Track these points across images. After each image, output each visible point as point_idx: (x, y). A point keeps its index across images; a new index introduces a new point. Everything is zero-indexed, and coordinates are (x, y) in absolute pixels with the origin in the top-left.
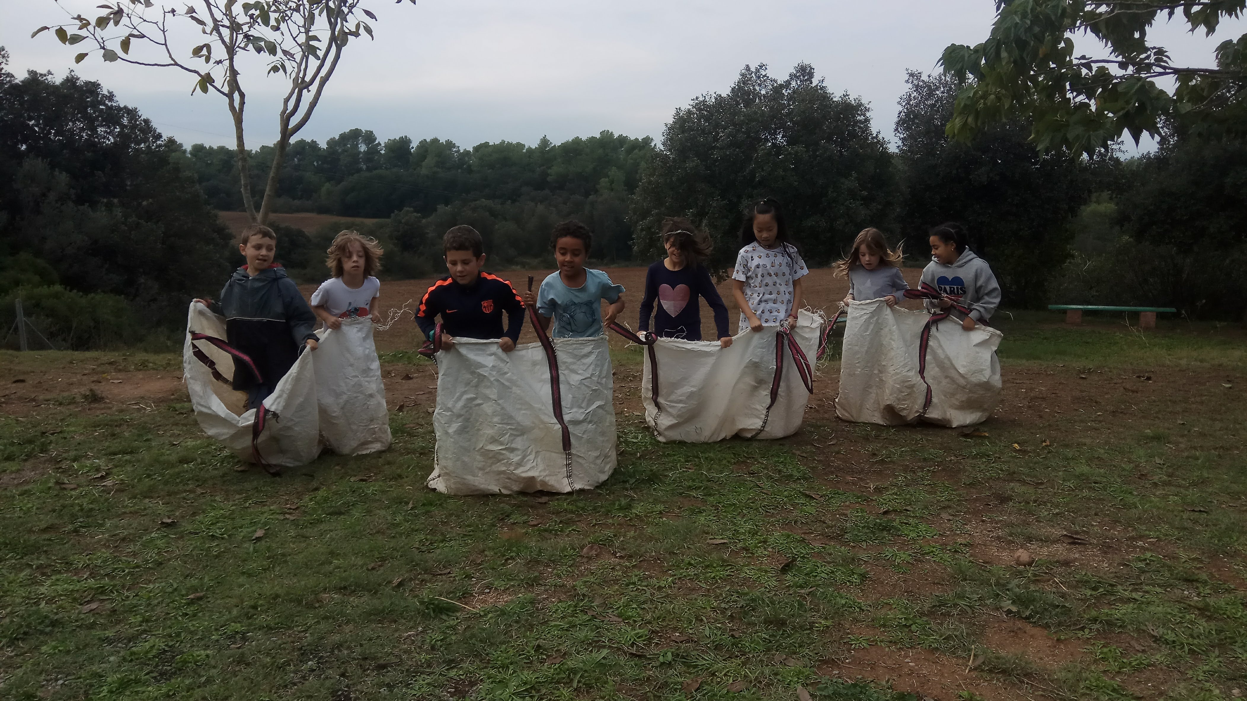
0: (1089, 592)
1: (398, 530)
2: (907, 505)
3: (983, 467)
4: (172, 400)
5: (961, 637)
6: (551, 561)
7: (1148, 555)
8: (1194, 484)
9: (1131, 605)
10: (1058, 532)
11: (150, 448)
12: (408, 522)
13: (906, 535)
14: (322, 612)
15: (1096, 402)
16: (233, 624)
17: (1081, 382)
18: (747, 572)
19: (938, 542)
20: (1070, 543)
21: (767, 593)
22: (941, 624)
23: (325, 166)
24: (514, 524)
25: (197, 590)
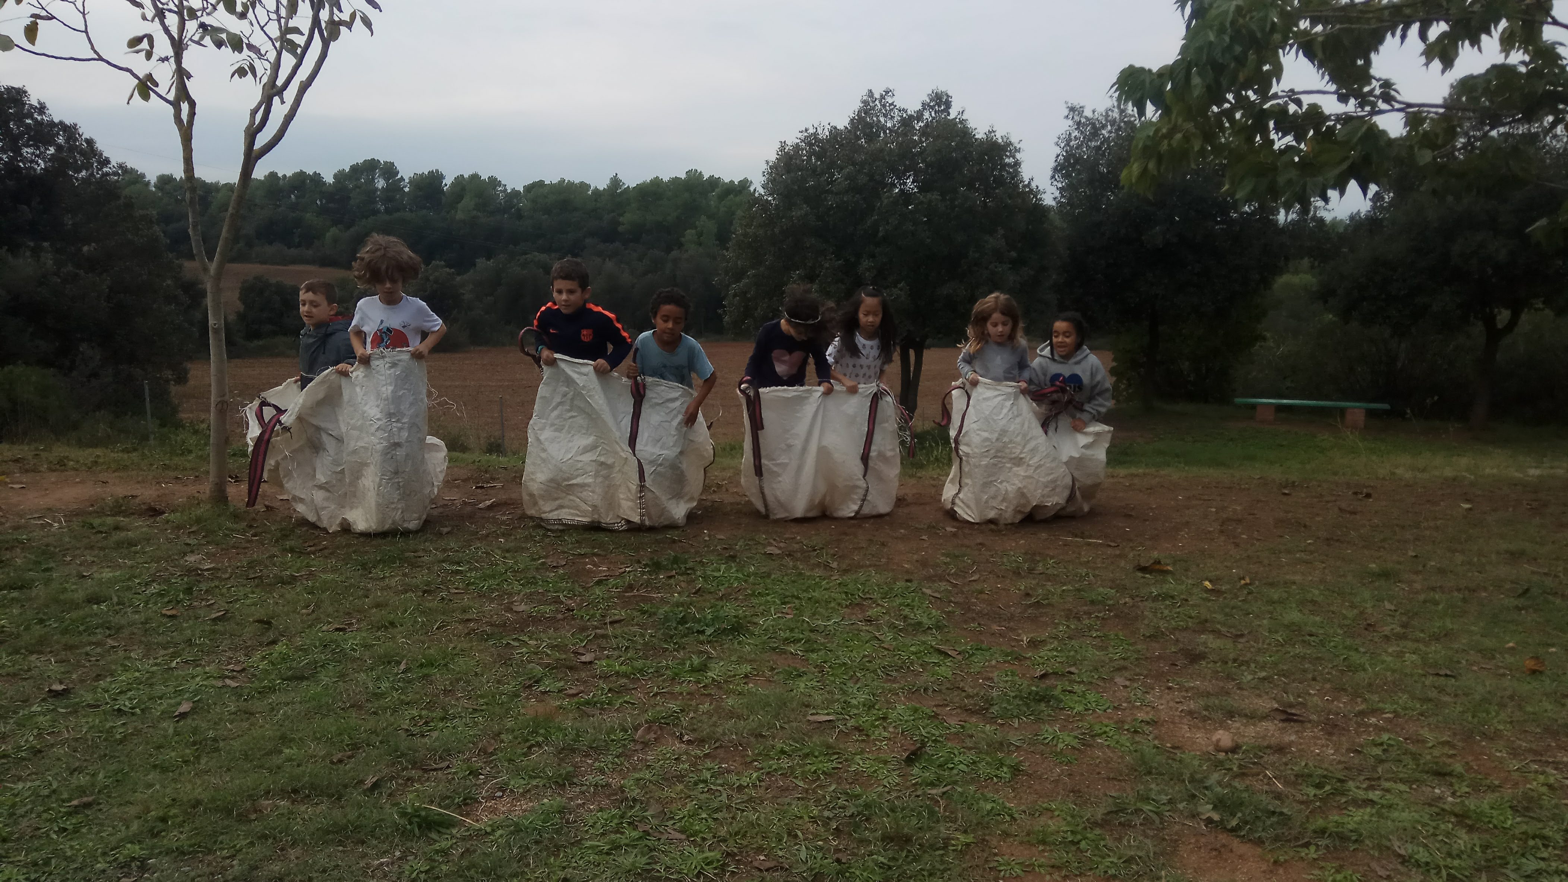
0: (1312, 791)
1: (382, 702)
2: (1071, 666)
3: (1166, 612)
4: (90, 513)
5: (1147, 859)
6: (591, 748)
7: (1385, 737)
8: (1436, 638)
9: (1368, 810)
10: (1265, 704)
11: (48, 582)
12: (397, 690)
13: (1071, 708)
14: (257, 827)
15: (1305, 526)
16: (129, 846)
17: (1285, 499)
18: (860, 764)
19: (1112, 718)
20: (1283, 721)
21: (886, 795)
22: (1119, 839)
23: (331, 205)
24: (546, 692)
25: (84, 792)
